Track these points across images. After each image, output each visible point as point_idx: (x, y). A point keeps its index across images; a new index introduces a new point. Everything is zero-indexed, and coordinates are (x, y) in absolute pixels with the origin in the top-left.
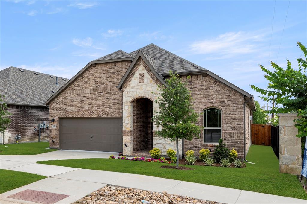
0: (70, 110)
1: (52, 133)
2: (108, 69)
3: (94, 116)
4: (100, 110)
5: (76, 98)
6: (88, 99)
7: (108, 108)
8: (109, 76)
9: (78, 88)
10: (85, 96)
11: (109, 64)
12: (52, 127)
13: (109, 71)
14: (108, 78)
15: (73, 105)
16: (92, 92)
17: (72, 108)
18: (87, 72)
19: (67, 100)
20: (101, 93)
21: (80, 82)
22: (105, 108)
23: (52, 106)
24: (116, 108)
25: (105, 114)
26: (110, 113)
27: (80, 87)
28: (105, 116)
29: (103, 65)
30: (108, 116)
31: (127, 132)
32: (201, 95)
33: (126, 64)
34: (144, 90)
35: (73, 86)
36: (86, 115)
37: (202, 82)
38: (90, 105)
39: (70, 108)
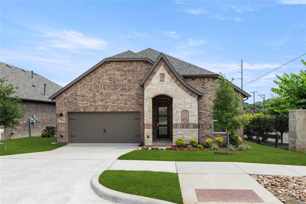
0: (81, 105)
1: (60, 127)
2: (123, 67)
3: (108, 110)
4: (115, 105)
5: (88, 93)
6: (101, 94)
7: (124, 103)
8: (124, 73)
9: (90, 83)
10: (98, 92)
11: (124, 63)
12: (60, 121)
13: (124, 69)
14: (123, 75)
15: (85, 100)
16: (106, 88)
17: (83, 102)
18: (100, 69)
19: (77, 94)
20: (116, 89)
21: (92, 77)
22: (120, 103)
23: (60, 100)
24: (131, 103)
25: (120, 109)
26: (126, 108)
27: (92, 82)
28: (120, 111)
29: (117, 63)
30: (123, 110)
31: (148, 125)
32: (212, 94)
33: (141, 64)
34: (165, 88)
35: (84, 81)
36: (100, 109)
37: (212, 84)
38: (104, 100)
39: (81, 102)
